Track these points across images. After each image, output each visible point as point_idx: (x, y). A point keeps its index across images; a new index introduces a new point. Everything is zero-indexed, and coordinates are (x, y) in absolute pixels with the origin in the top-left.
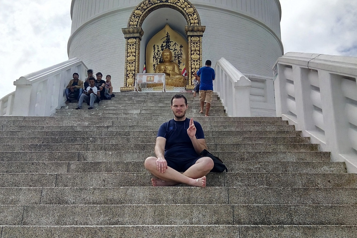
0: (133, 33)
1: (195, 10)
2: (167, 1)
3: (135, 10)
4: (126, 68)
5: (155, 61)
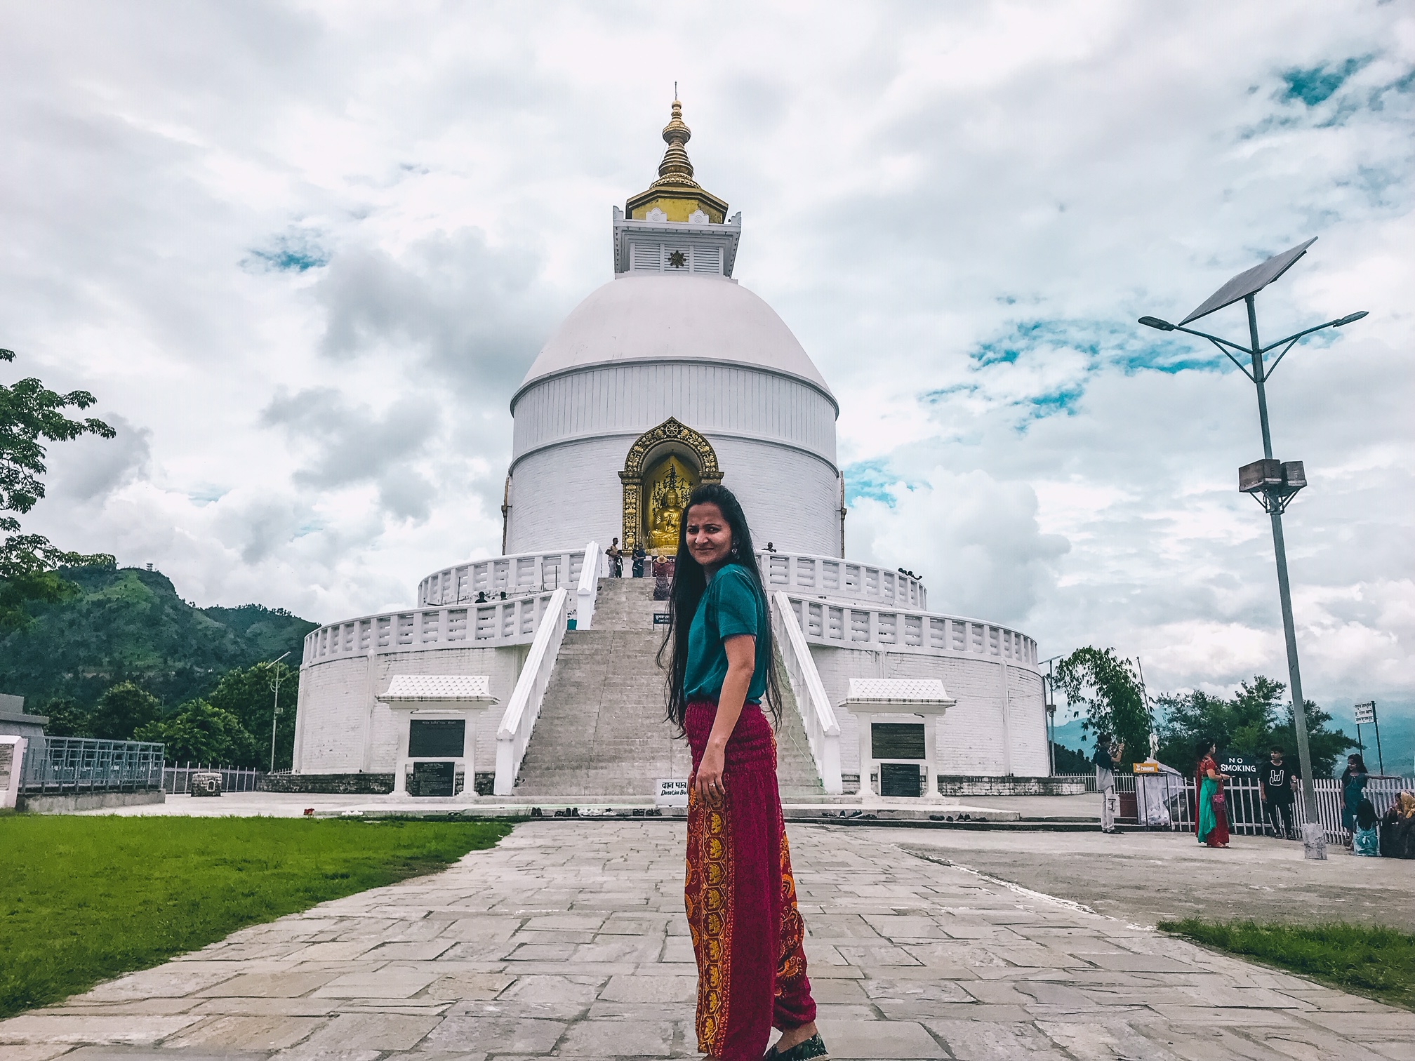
0: (633, 477)
1: (711, 449)
2: (676, 436)
3: (633, 446)
4: (624, 525)
5: (655, 504)
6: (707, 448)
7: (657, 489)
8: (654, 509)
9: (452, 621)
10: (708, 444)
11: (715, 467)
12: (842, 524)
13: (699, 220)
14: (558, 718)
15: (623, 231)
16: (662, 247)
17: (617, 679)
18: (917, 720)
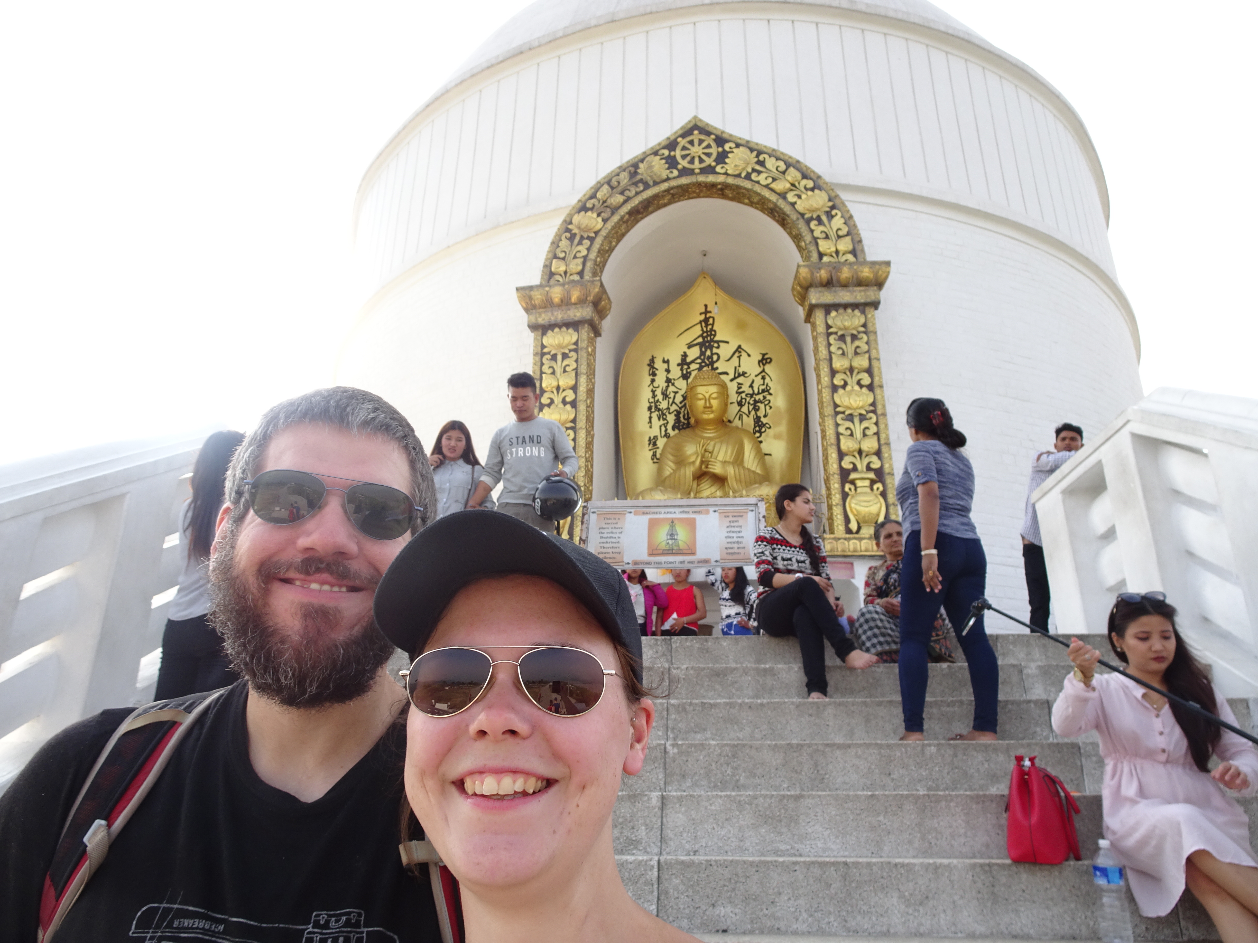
0: (566, 303)
1: (834, 199)
2: (710, 170)
3: (572, 215)
5: (656, 423)
6: (819, 200)
7: (660, 380)
8: (653, 442)
10: (820, 187)
11: (852, 251)
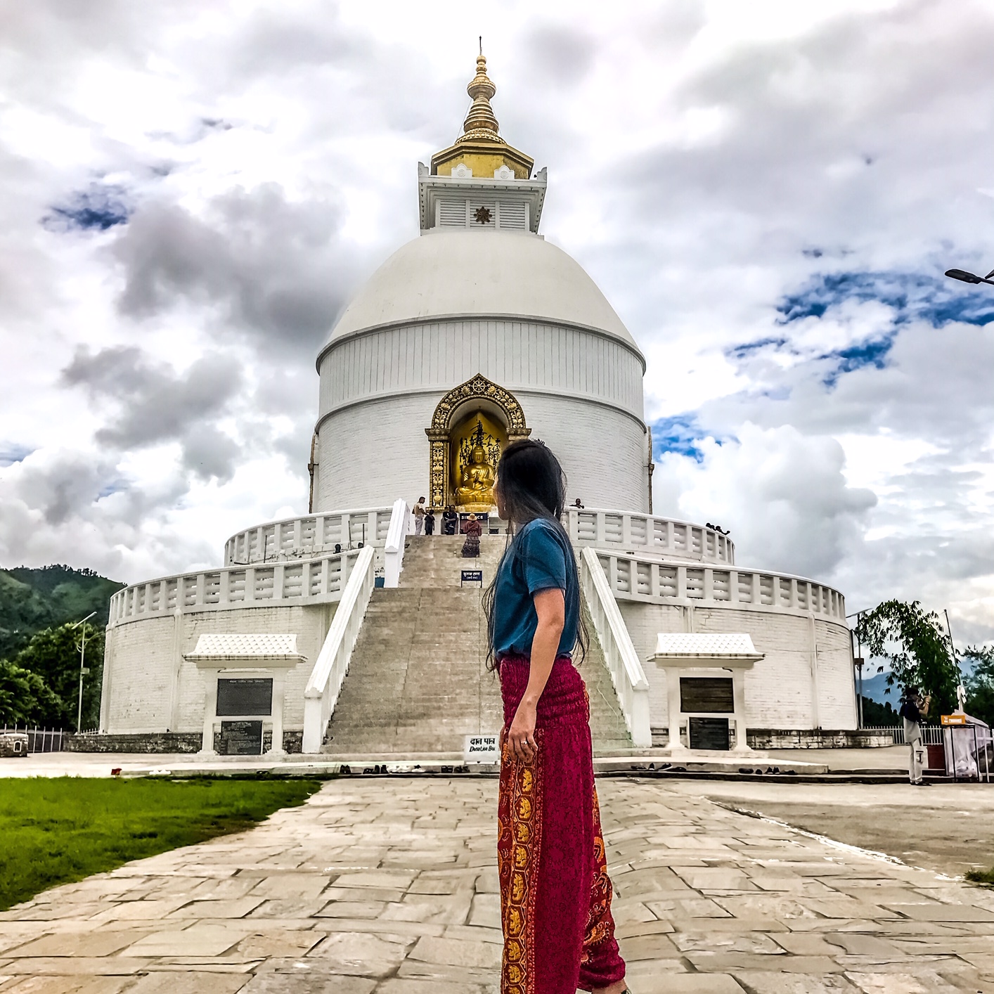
0: (440, 434)
1: (518, 405)
2: (482, 393)
3: (440, 403)
4: (432, 482)
6: (514, 405)
7: (464, 446)
9: (259, 580)
10: (515, 401)
11: (522, 423)
12: (650, 480)
13: (504, 175)
14: (366, 676)
15: (428, 187)
16: (468, 203)
17: (425, 637)
18: (725, 674)
